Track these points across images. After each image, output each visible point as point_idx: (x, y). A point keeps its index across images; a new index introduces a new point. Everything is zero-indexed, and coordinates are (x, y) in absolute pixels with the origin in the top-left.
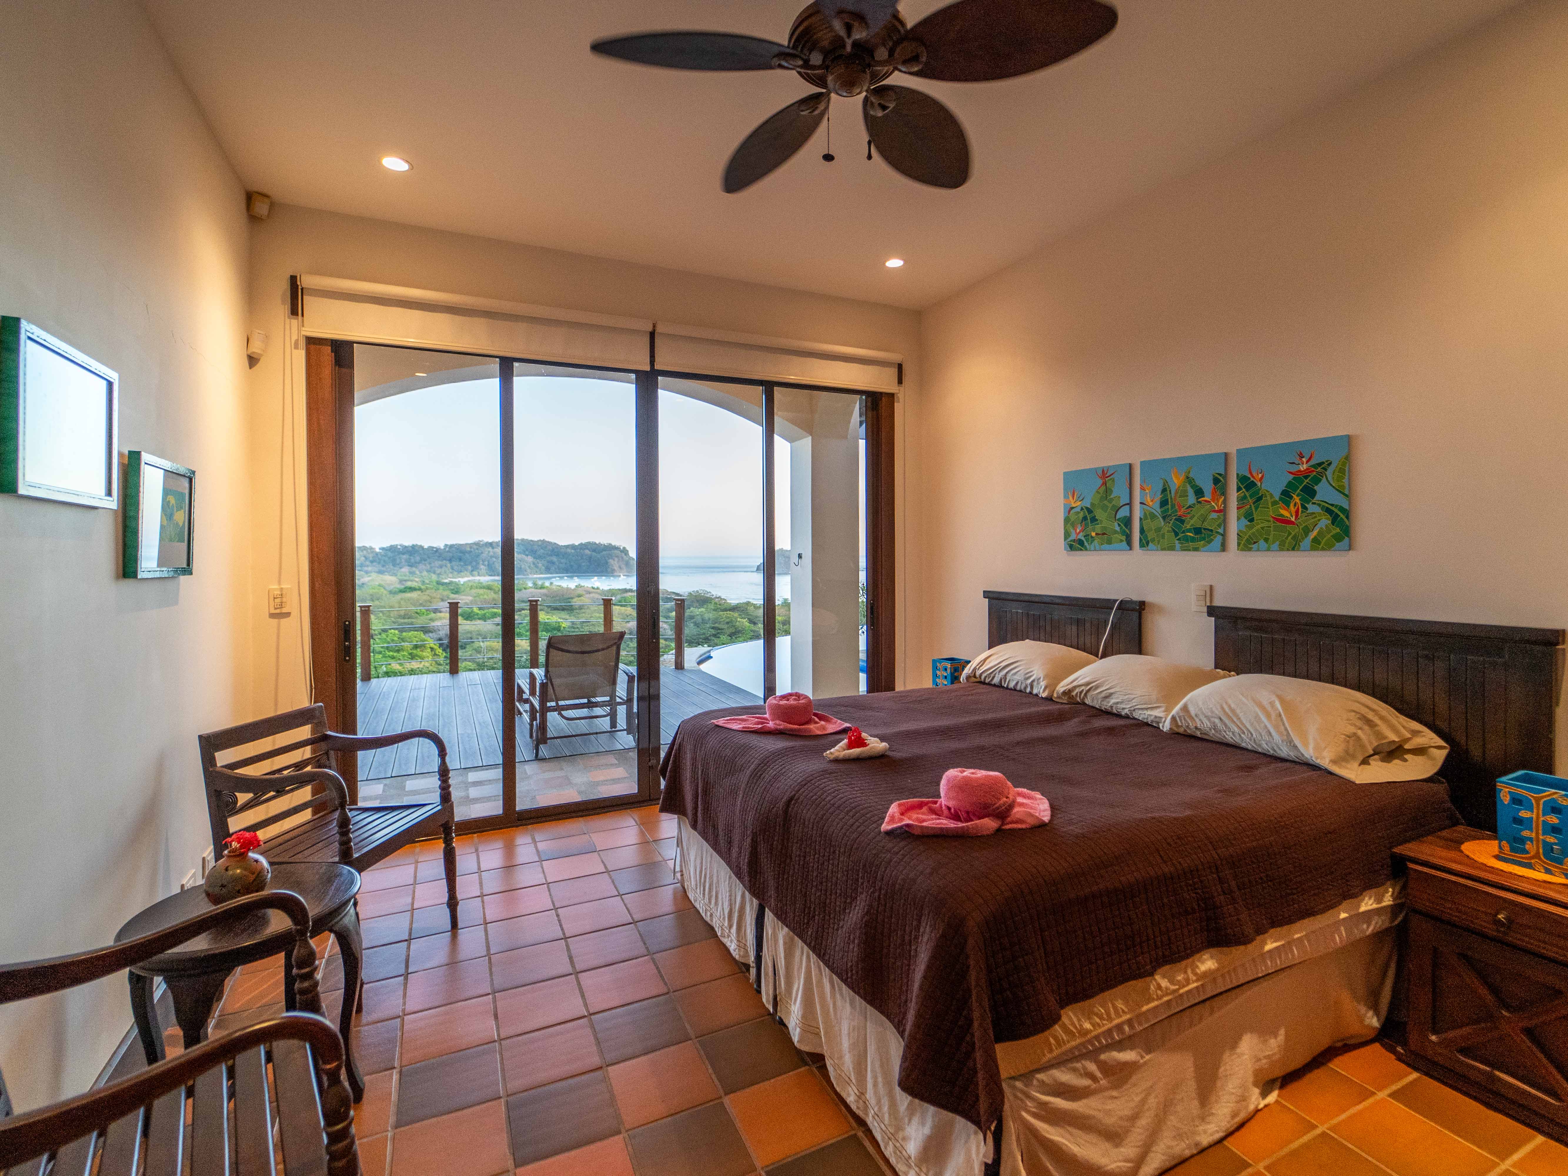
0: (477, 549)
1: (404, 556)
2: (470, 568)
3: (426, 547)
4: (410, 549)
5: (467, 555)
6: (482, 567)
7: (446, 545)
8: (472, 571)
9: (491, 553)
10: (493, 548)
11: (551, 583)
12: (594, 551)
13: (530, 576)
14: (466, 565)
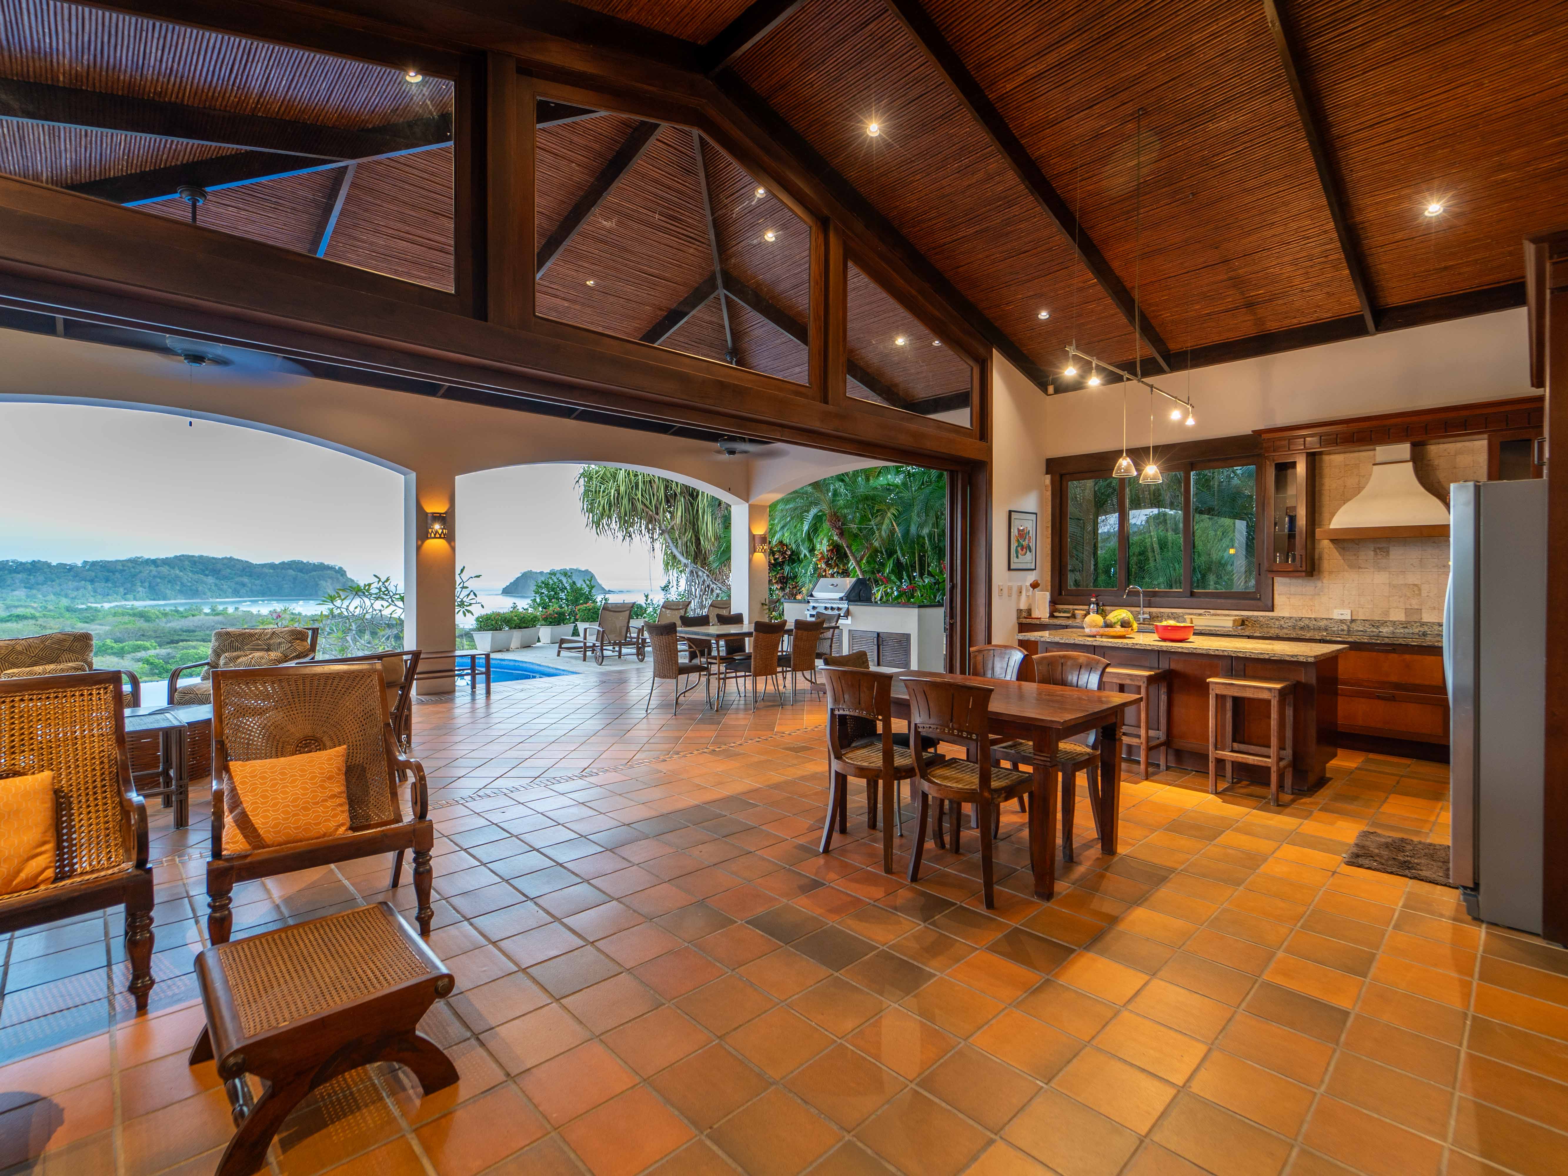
0: (133, 567)
1: (20, 576)
2: (122, 590)
3: (54, 564)
4: (30, 566)
5: (118, 575)
6: (140, 589)
7: (85, 562)
8: (125, 594)
9: (154, 573)
10: (157, 566)
11: (237, 609)
12: (301, 571)
13: (211, 600)
14: (115, 587)
